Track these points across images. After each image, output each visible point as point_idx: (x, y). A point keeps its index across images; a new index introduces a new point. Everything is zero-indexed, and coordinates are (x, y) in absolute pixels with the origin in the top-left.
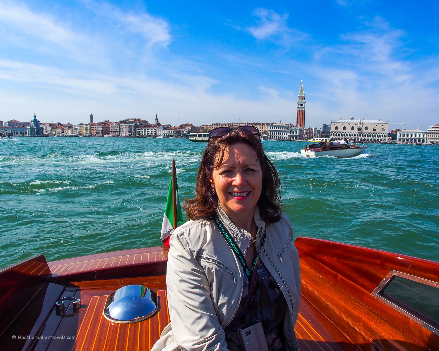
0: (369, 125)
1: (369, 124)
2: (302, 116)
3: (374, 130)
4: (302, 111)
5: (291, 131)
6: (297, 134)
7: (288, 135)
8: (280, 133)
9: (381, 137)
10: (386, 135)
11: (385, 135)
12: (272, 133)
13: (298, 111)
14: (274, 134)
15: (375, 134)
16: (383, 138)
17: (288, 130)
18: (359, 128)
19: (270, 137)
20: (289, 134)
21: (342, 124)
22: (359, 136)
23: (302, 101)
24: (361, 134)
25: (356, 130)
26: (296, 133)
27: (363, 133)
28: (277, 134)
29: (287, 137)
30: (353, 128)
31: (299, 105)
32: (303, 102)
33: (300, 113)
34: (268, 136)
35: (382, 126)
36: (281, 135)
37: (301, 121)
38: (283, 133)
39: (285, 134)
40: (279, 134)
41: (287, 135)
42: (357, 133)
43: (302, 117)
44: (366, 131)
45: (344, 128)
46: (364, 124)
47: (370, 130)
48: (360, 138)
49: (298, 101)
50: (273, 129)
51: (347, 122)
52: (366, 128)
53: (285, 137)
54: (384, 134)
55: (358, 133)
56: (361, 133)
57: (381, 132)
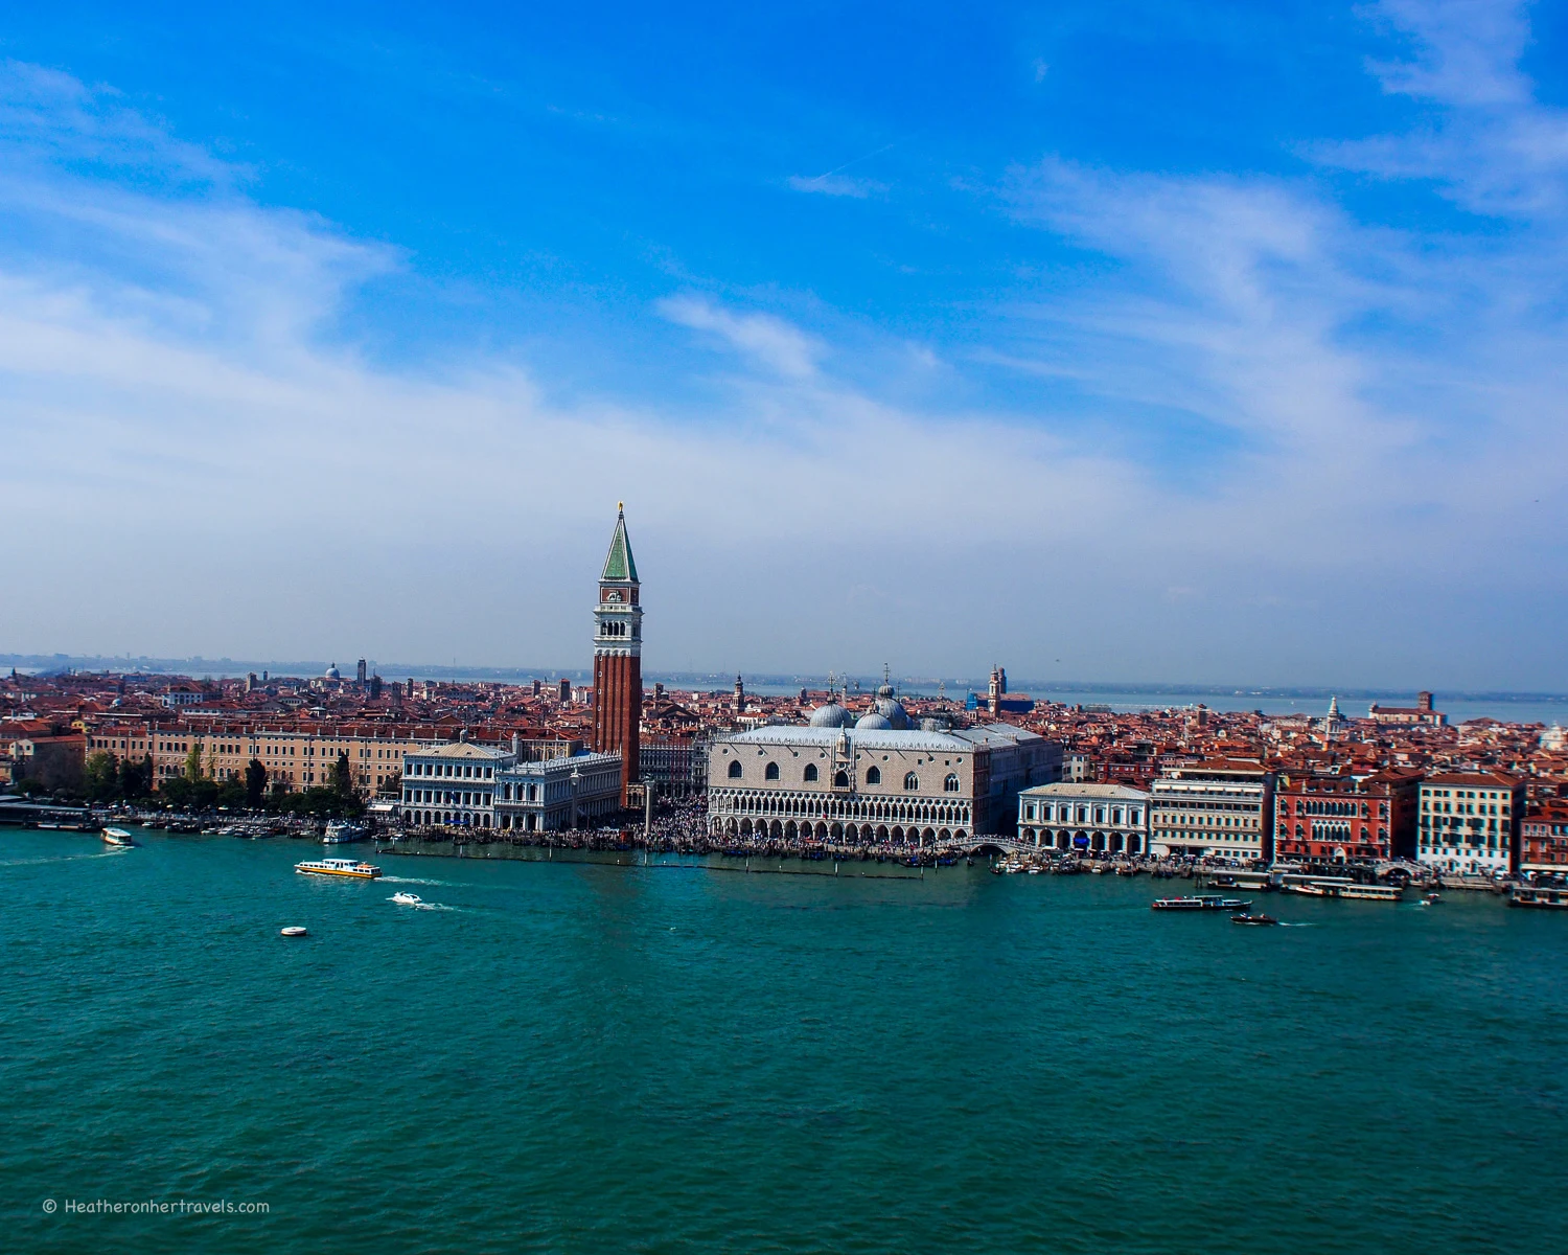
0: (885, 758)
1: (884, 753)
2: (618, 683)
3: (910, 783)
4: (619, 662)
5: (507, 788)
6: (537, 800)
7: (491, 808)
8: (452, 792)
9: (942, 817)
10: (965, 810)
11: (961, 808)
12: (418, 794)
13: (597, 658)
14: (429, 800)
15: (914, 801)
16: (953, 827)
17: (491, 781)
18: (842, 771)
19: (408, 813)
20: (497, 800)
21: (761, 753)
22: (841, 812)
23: (620, 610)
24: (849, 804)
25: (824, 784)
26: (532, 797)
27: (861, 799)
28: (439, 801)
29: (487, 817)
30: (811, 773)
31: (604, 625)
32: (625, 614)
33: (610, 667)
34: (395, 807)
35: (947, 763)
36: (457, 806)
37: (617, 709)
38: (467, 797)
39: (477, 802)
40: (448, 801)
41: (488, 803)
42: (830, 797)
43: (618, 690)
44: (873, 789)
45: (772, 771)
46: (863, 753)
47: (890, 786)
48: (846, 820)
49: (598, 609)
50: (419, 773)
51: (783, 740)
52: (873, 775)
53: (477, 817)
54: (954, 803)
55: (837, 798)
56: (852, 795)
57: (940, 793)
